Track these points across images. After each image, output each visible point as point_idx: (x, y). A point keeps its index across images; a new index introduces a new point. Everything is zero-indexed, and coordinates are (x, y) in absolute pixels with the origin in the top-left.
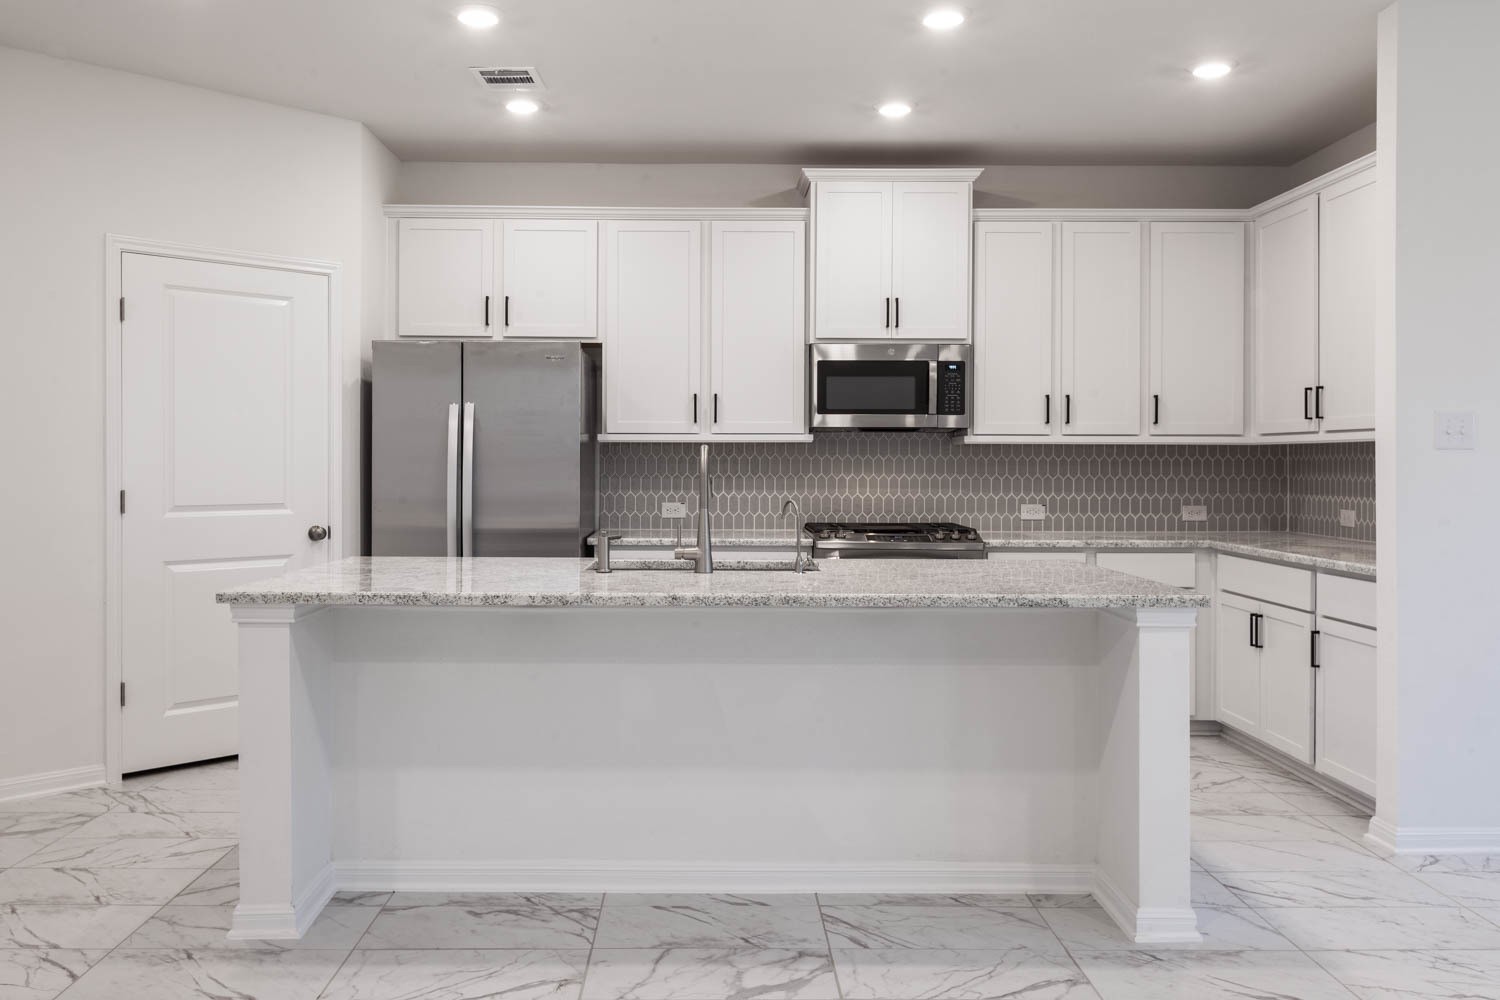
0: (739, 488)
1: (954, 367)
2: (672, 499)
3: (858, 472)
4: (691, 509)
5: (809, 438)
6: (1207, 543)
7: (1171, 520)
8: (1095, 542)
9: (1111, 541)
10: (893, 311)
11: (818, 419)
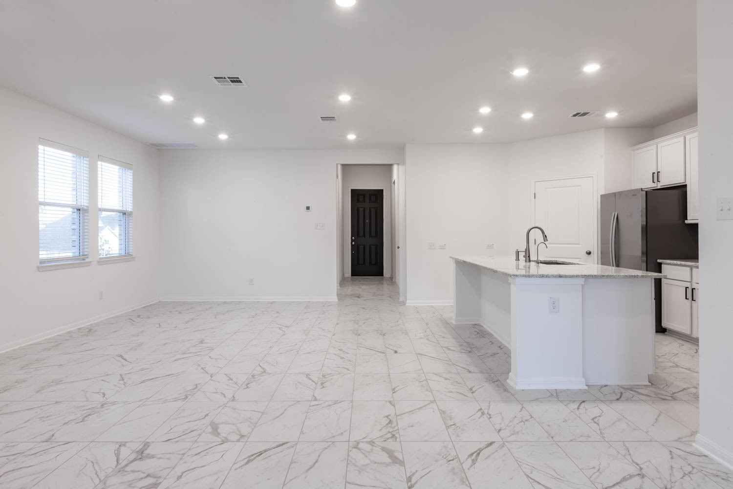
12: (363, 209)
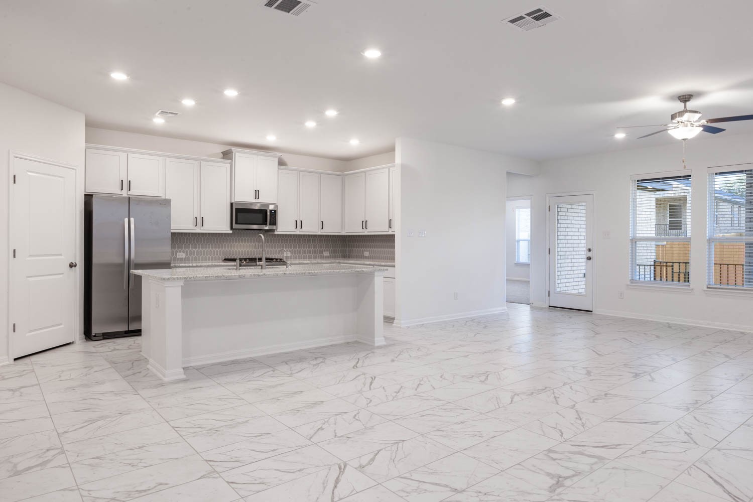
0: (202, 248)
1: (273, 211)
2: (180, 252)
3: (239, 242)
4: (187, 255)
5: (231, 232)
6: (338, 261)
7: (321, 256)
10: (257, 194)
11: (235, 226)
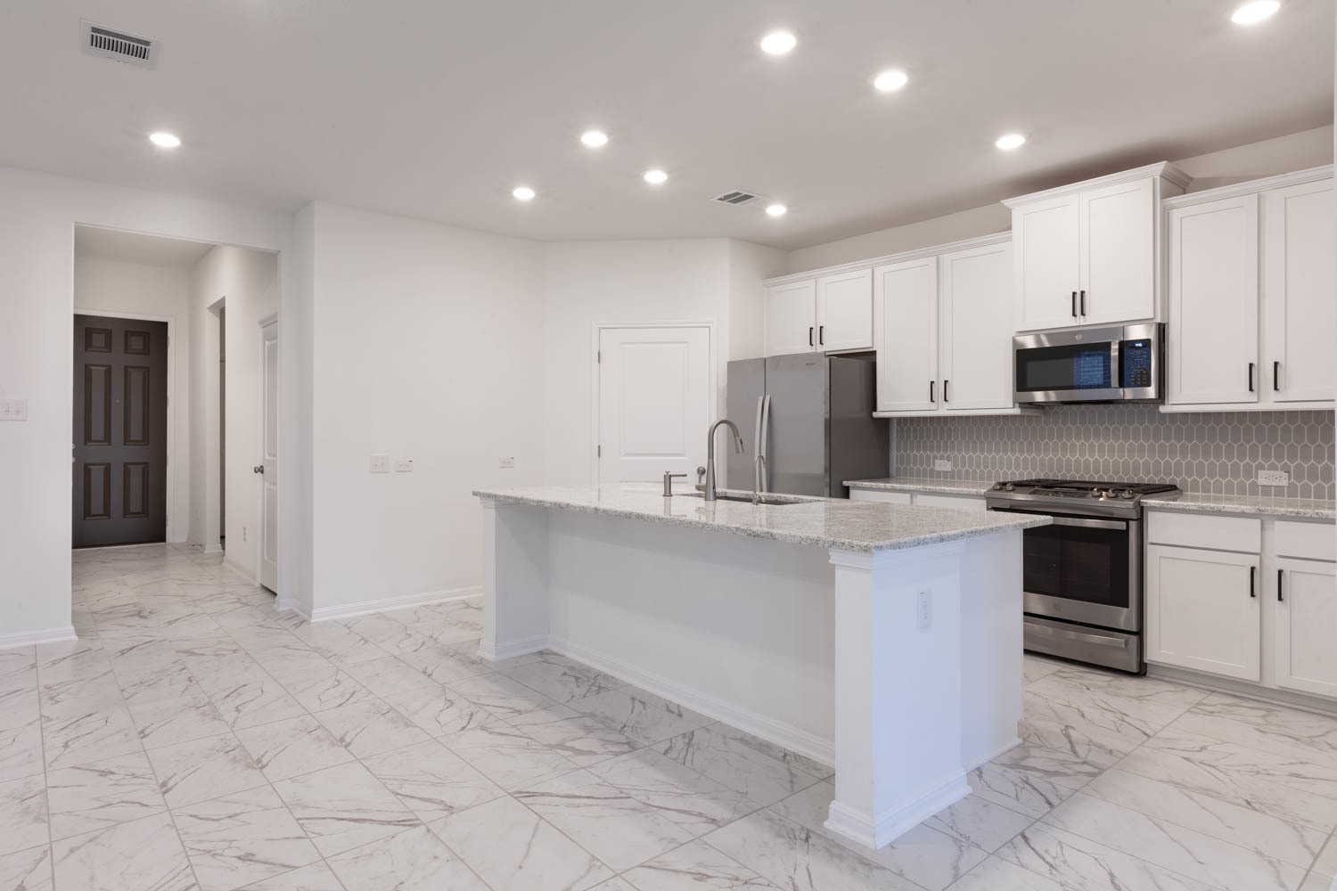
1: (1140, 345)
2: (942, 458)
8: (1270, 509)
9: (1291, 510)
10: (1079, 302)
11: (1026, 396)
12: (104, 368)
